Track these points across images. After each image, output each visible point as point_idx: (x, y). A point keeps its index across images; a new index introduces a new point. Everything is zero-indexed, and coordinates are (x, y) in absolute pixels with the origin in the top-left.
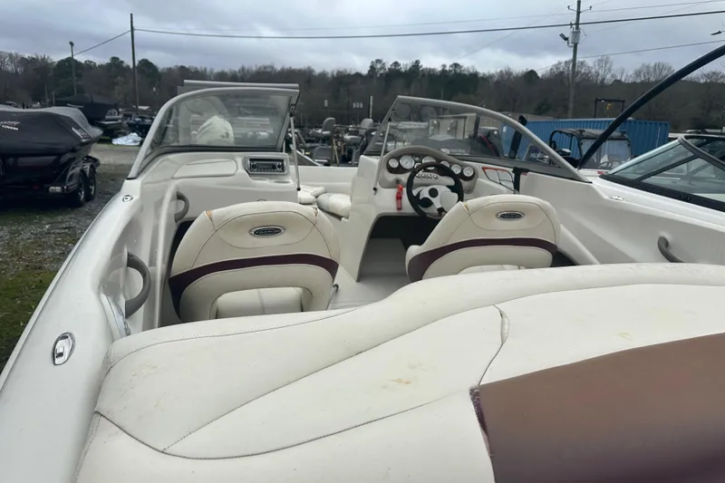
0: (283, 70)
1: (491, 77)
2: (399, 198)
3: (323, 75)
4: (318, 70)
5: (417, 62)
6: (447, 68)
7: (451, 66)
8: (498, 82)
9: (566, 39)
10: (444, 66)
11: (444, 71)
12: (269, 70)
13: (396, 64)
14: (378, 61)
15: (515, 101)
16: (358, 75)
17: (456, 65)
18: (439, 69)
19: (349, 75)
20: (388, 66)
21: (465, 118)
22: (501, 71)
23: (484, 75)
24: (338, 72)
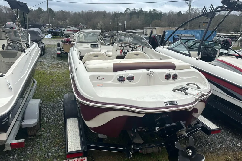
0: (96, 11)
1: (166, 14)
2: (121, 52)
3: (109, 13)
4: (108, 12)
5: (141, 9)
6: (151, 11)
7: (153, 10)
8: (168, 16)
9: (187, 3)
10: (150, 10)
11: (150, 12)
12: (91, 12)
13: (134, 9)
14: (128, 8)
15: (174, 22)
16: (121, 13)
17: (154, 10)
18: (149, 11)
19: (118, 13)
20: (131, 10)
21: (156, 28)
22: (170, 12)
23: (164, 13)
24: (115, 12)
